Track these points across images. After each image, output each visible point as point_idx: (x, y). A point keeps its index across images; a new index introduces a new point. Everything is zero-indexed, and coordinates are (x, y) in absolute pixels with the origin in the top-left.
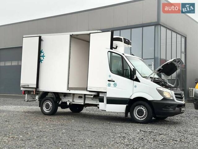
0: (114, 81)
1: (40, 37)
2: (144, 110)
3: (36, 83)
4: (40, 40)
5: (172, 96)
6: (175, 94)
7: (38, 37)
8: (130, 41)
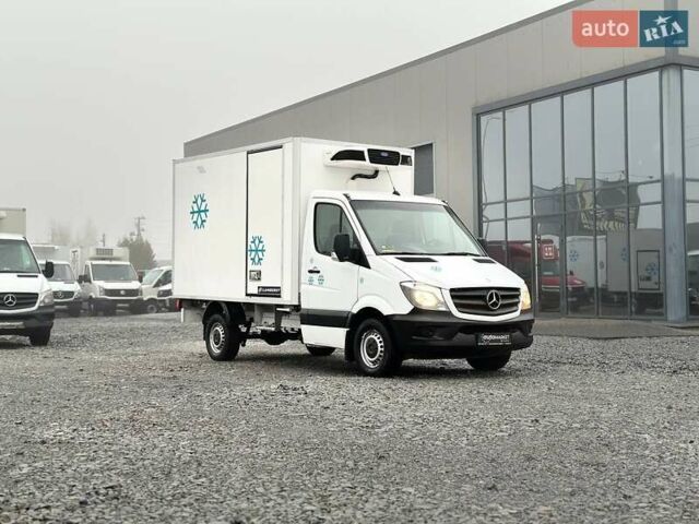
5: (445, 303)
6: (454, 297)
8: (401, 153)
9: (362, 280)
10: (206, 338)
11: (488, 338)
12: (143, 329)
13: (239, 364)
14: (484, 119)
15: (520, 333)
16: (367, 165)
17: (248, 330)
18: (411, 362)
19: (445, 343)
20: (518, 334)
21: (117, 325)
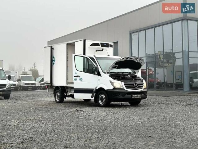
0: (80, 77)
1: (51, 47)
2: (104, 97)
3: (50, 80)
4: (52, 49)
5: (122, 86)
6: (125, 84)
7: (50, 47)
8: (110, 44)
9: (99, 80)
10: (55, 97)
11: (134, 96)
12: (36, 94)
13: (64, 104)
14: (132, 35)
15: (144, 95)
16: (100, 47)
17: (67, 94)
18: (113, 103)
19: (123, 97)
20: (143, 95)
21: (29, 93)
